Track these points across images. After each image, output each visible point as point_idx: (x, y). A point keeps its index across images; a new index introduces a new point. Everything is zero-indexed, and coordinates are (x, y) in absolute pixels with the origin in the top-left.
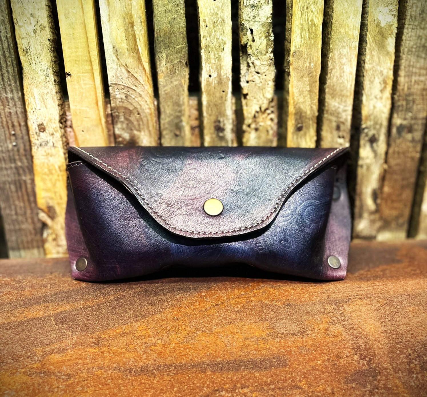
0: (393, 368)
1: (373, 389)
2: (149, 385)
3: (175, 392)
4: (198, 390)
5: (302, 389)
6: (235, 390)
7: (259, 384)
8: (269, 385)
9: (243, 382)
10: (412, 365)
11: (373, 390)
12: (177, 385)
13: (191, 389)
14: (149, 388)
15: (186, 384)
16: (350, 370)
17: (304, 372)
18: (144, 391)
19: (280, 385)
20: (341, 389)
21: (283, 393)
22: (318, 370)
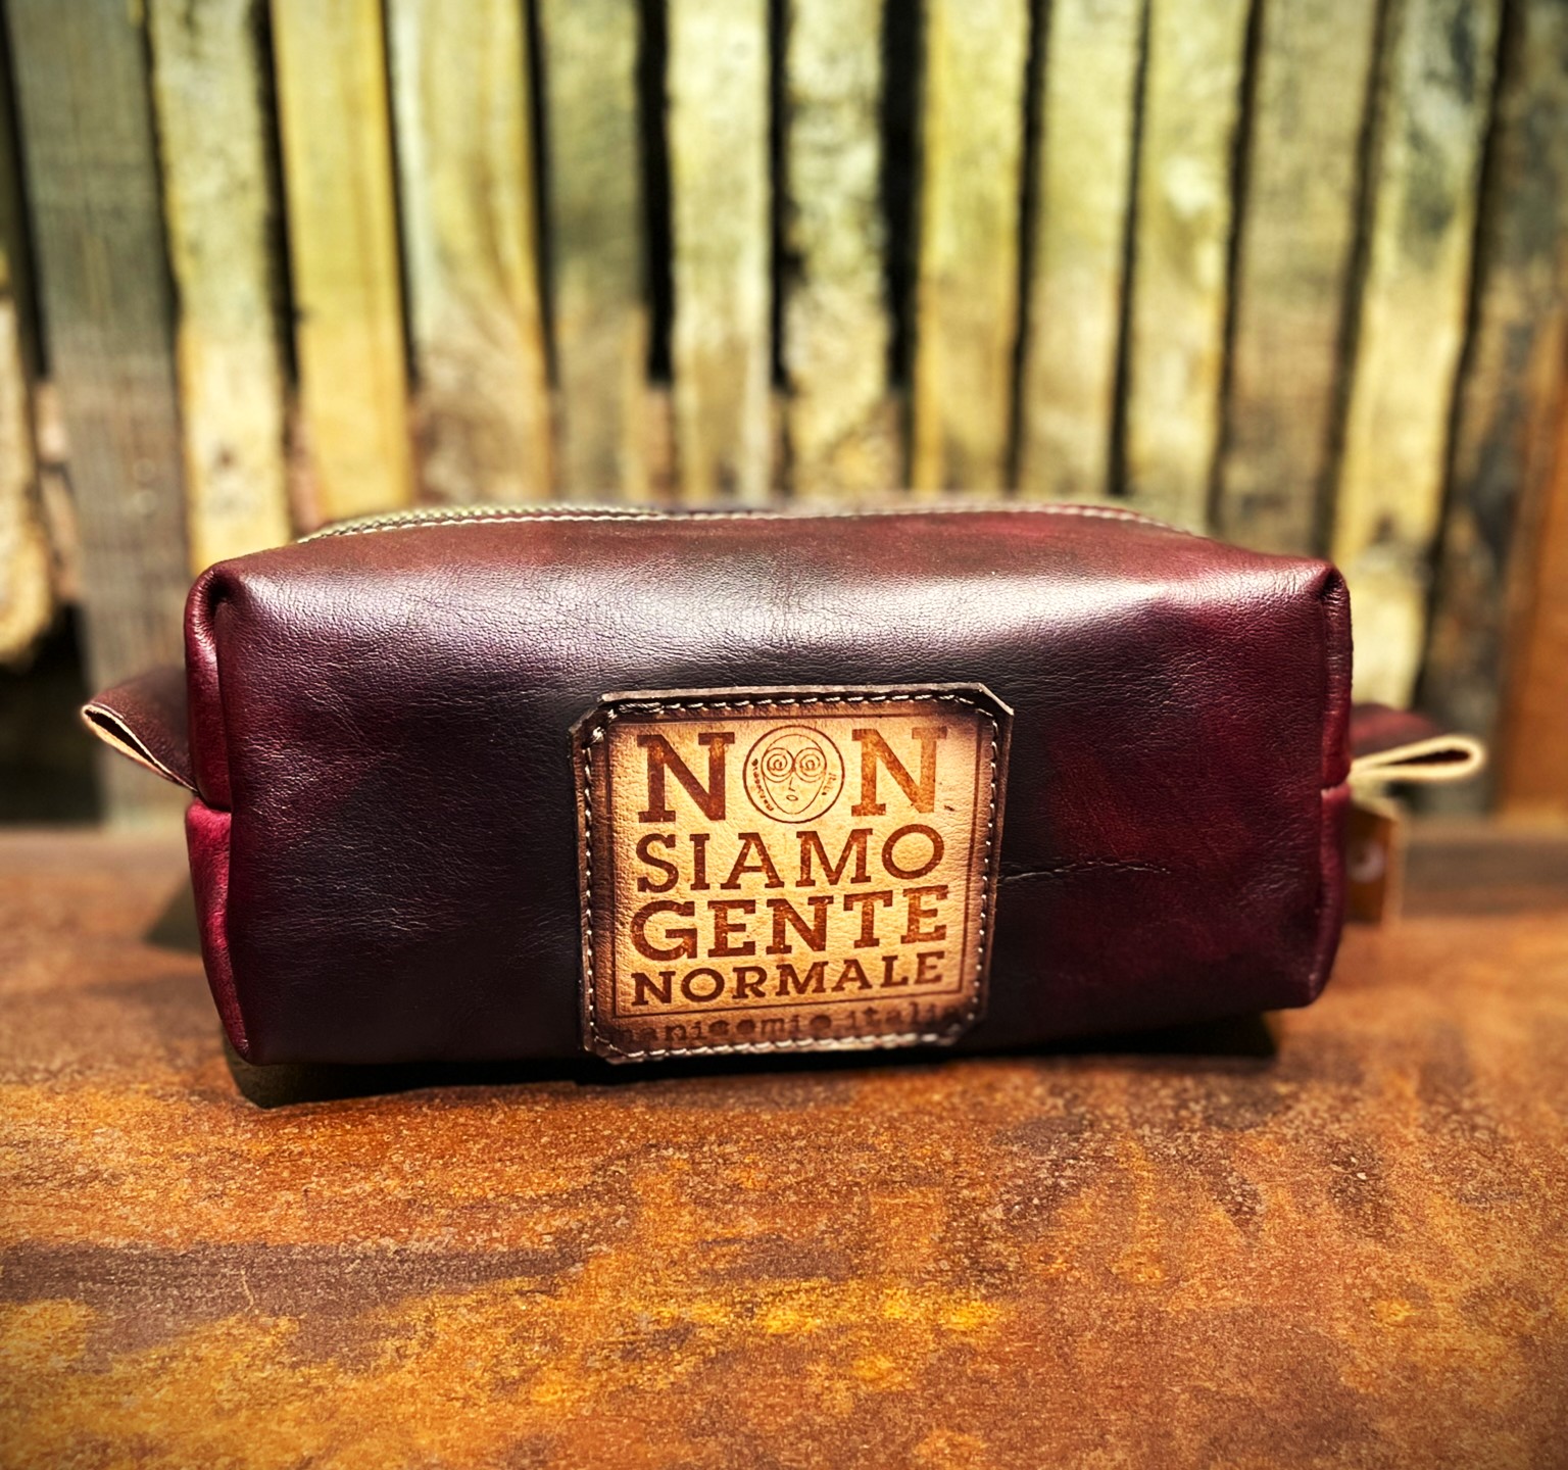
0: (1131, 1116)
1: (1064, 1159)
2: (477, 1128)
3: (544, 1146)
4: (603, 1144)
5: (876, 1151)
6: (701, 1147)
7: (767, 1137)
8: (793, 1139)
9: (726, 1131)
10: (1184, 1113)
11: (1064, 1161)
12: (551, 1132)
13: (585, 1142)
14: (477, 1135)
15: (574, 1130)
16: (1017, 1118)
17: (892, 1117)
18: (462, 1142)
19: (821, 1141)
20: (979, 1154)
21: (826, 1156)
22: (930, 1114)
